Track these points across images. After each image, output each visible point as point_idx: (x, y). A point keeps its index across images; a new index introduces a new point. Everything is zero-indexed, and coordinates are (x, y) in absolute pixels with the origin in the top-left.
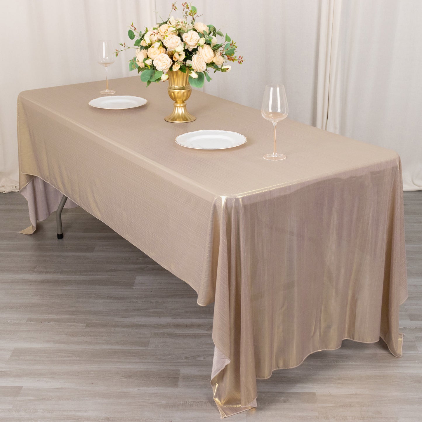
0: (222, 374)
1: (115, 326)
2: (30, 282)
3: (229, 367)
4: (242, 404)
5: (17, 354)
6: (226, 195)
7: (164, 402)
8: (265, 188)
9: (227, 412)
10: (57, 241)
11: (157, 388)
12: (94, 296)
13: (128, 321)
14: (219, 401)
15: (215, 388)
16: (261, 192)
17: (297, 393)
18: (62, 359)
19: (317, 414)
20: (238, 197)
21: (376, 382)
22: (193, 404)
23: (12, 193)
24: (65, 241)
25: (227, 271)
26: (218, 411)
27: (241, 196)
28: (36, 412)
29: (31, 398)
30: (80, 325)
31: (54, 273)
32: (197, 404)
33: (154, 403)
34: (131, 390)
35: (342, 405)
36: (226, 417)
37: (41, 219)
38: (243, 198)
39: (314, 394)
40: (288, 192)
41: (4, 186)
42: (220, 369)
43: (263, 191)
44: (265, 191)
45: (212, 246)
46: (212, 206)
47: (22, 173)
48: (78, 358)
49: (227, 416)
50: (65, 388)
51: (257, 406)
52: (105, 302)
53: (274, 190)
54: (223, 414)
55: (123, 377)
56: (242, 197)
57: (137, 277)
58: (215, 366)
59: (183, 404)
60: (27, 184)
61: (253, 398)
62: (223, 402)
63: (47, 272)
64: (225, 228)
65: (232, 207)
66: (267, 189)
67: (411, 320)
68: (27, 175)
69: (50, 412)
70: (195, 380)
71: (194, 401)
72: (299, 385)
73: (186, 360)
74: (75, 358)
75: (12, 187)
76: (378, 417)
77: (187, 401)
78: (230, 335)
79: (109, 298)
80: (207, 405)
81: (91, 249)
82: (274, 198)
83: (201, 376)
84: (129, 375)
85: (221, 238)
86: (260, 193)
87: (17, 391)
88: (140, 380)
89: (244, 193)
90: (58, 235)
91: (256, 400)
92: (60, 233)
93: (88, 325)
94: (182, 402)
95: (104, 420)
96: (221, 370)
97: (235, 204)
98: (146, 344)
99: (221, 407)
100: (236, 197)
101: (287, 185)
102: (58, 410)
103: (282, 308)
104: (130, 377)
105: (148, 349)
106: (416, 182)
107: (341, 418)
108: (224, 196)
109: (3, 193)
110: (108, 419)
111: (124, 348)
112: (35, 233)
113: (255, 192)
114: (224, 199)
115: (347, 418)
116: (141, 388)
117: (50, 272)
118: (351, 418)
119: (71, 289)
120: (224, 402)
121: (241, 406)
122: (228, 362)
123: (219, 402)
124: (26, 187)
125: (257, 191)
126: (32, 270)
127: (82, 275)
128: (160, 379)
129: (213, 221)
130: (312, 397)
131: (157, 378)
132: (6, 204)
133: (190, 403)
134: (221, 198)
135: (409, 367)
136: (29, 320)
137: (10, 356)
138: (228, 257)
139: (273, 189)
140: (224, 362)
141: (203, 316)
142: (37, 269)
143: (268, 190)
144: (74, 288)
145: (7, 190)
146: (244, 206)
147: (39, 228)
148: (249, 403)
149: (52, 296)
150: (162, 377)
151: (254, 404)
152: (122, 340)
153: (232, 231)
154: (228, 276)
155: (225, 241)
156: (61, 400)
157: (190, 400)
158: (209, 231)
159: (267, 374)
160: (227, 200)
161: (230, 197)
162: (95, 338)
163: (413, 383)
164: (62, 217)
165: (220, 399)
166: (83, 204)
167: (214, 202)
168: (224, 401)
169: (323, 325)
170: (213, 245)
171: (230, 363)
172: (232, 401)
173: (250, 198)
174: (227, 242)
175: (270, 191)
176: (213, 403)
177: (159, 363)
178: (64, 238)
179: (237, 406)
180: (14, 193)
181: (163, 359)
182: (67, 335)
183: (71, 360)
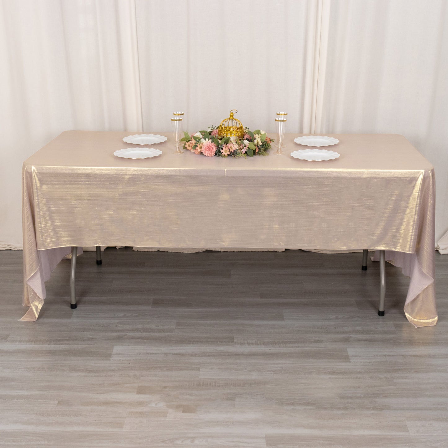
12: (69, 368)
30: (52, 402)
57: (115, 347)
63: (21, 341)
79: (85, 370)
93: (60, 403)
98: (121, 425)
105: (123, 430)
126: (5, 338)
142: (10, 337)
149: (24, 368)
152: (95, 420)
182: (36, 414)
183: (39, 444)
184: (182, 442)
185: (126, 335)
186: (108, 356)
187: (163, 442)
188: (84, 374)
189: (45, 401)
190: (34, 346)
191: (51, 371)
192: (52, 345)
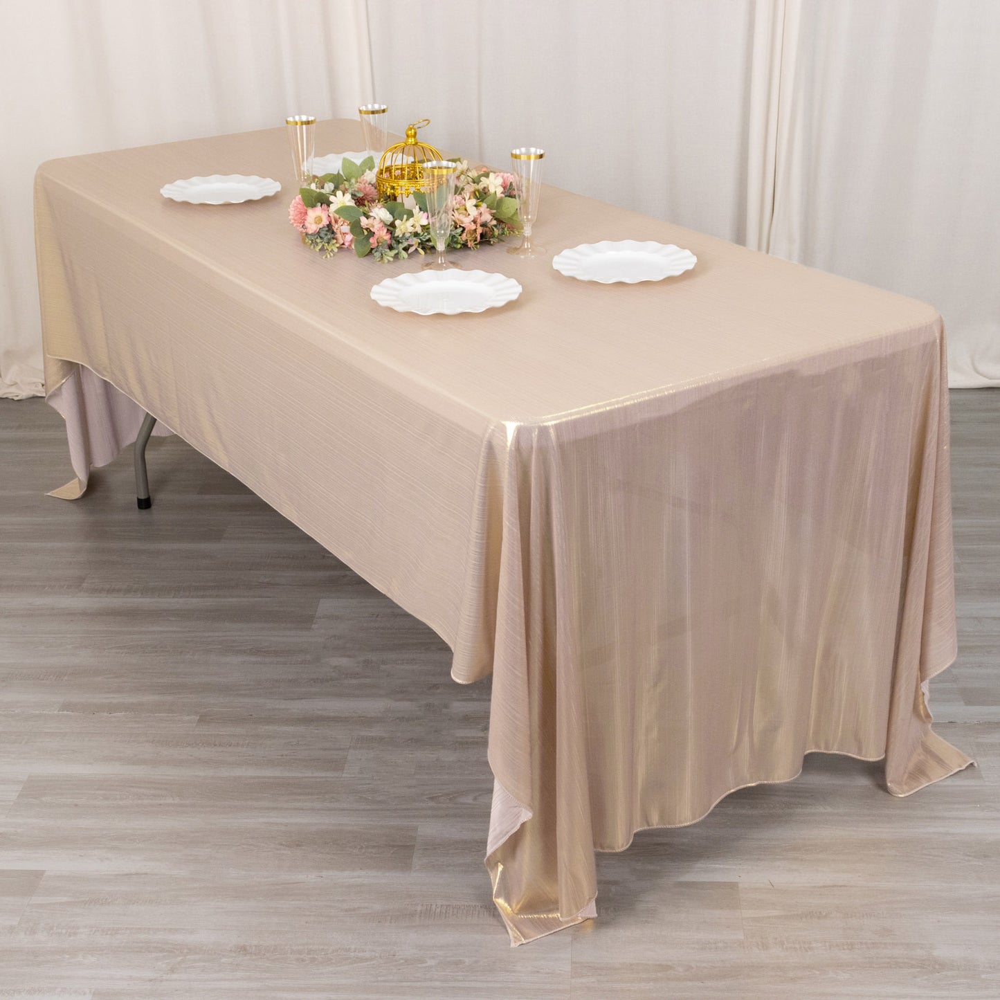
0: (513, 843)
1: (269, 720)
2: (70, 615)
3: (528, 827)
4: (562, 911)
5: (34, 791)
6: (518, 420)
7: (377, 907)
8: (613, 400)
9: (526, 930)
10: (136, 515)
11: (363, 873)
12: (220, 647)
13: (297, 707)
14: (506, 905)
15: (496, 875)
16: (601, 410)
17: (694, 883)
18: (140, 802)
19: (741, 936)
20: (546, 424)
21: (882, 856)
22: (446, 912)
23: (36, 400)
24: (156, 513)
25: (523, 601)
26: (506, 928)
27: (554, 422)
28: (75, 934)
29: (64, 899)
30: (186, 718)
31: (128, 591)
32: (455, 913)
33: (354, 910)
34: (301, 877)
35: (800, 913)
36: (524, 942)
37: (100, 462)
38: (557, 427)
39: (733, 886)
40: (668, 410)
41: (16, 384)
42: (508, 832)
43: (608, 408)
44: (613, 407)
45: (484, 542)
46: (484, 445)
47: (49, 356)
48: (177, 801)
49: (527, 941)
50: (146, 874)
51: (596, 915)
52: (245, 662)
53: (634, 405)
54: (516, 935)
55: (282, 847)
56: (555, 425)
57: (322, 601)
58: (497, 825)
59: (421, 910)
60: (64, 381)
61: (588, 897)
62: (517, 907)
63: (110, 591)
64: (516, 500)
65: (532, 447)
66: (617, 402)
67: (968, 703)
68: (61, 360)
69: (107, 934)
70: (451, 851)
71: (449, 903)
72: (700, 865)
73: (431, 804)
74: (170, 801)
75: (36, 386)
76: (885, 944)
77: (431, 905)
78: (531, 754)
79: (256, 651)
80: (479, 914)
81: (215, 534)
82: (636, 425)
83: (466, 842)
84: (298, 841)
85: (506, 523)
86: (600, 414)
87: (29, 882)
88: (322, 853)
89: (559, 414)
90: (140, 501)
91: (594, 902)
92: (143, 497)
93: (204, 719)
94: (419, 908)
95: (235, 952)
96: (510, 834)
97: (538, 442)
98: (337, 765)
99: (512, 920)
100: (541, 425)
101: (666, 393)
102: (127, 928)
103: (656, 685)
104: (298, 845)
105: (344, 775)
106: (982, 367)
107: (797, 946)
108: (513, 421)
109: (13, 399)
110: (245, 950)
111: (286, 774)
112: (85, 495)
113: (588, 410)
114: (511, 428)
115: (811, 946)
116: (324, 873)
117: (119, 591)
118: (820, 945)
119: (166, 632)
120: (519, 906)
121: (559, 915)
122: (526, 815)
123: (506, 909)
124: (60, 388)
125: (592, 409)
126: (77, 585)
127: (192, 597)
128: (370, 850)
129: (485, 482)
130: (728, 894)
131: (362, 848)
132: (19, 427)
133: (438, 910)
134: (504, 426)
135: (960, 819)
136: (66, 706)
137: (18, 797)
138: (523, 569)
139: (632, 402)
140: (518, 816)
141: (475, 696)
142: (88, 583)
143: (620, 405)
144: (174, 629)
145: (24, 393)
146: (561, 446)
147: (94, 482)
148: (578, 909)
149: (120, 648)
150: (374, 847)
151: (591, 911)
152: (282, 755)
153: (532, 507)
154: (523, 615)
155: (517, 531)
156: (134, 904)
157: (439, 903)
158: (476, 507)
159: (620, 841)
160: (519, 431)
161: (526, 424)
162: (220, 749)
163: (970, 858)
164: (146, 457)
165: (508, 900)
166: (187, 431)
167: (487, 435)
168: (518, 903)
169: (759, 724)
170: (488, 538)
171: (532, 818)
172: (537, 904)
173: (574, 424)
174: (521, 532)
175: (626, 409)
176: (493, 910)
177: (369, 810)
178: (153, 507)
179: (550, 916)
180: (40, 399)
181: (380, 802)
182: (152, 742)
183: (161, 804)
184: (475, 799)
185: (346, 575)
186: (305, 621)
187: (432, 799)
188: (253, 659)
189: (170, 715)
190: (141, 600)
191: (181, 652)
192: (181, 597)
